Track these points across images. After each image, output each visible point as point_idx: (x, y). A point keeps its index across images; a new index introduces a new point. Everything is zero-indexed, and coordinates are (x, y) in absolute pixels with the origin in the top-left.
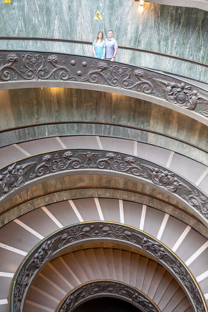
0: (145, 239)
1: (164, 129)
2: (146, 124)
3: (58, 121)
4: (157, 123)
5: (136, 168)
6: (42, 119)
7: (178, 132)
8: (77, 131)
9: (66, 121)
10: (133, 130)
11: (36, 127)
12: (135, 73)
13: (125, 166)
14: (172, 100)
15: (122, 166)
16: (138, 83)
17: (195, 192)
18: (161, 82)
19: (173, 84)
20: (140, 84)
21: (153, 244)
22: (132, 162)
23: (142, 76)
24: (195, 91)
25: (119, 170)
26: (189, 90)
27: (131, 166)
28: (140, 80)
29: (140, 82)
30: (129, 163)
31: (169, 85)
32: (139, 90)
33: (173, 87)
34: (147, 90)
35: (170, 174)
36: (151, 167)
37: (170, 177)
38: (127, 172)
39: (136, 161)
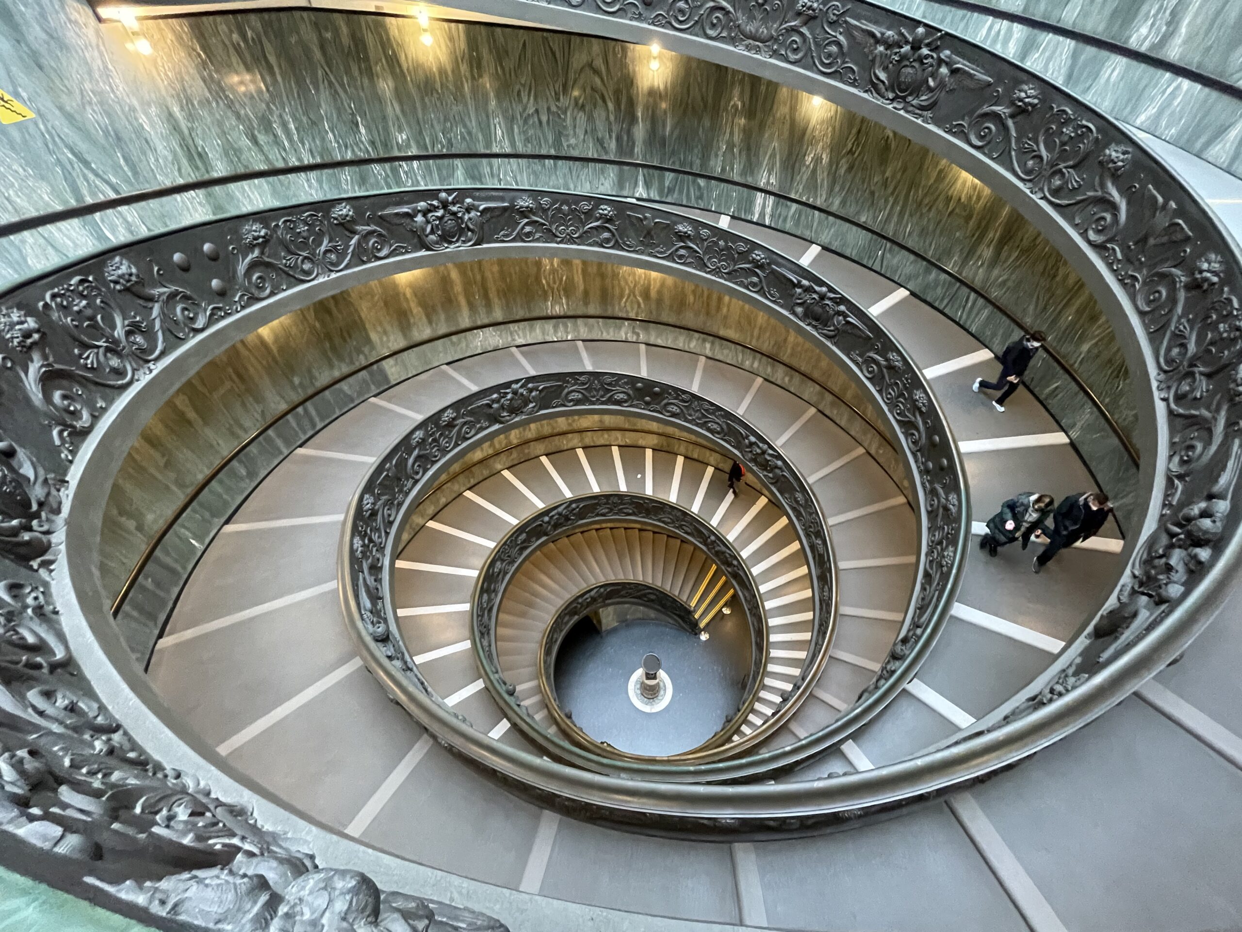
1: (405, 336)
2: (366, 350)
3: (190, 491)
4: (385, 332)
5: (465, 423)
6: (150, 517)
7: (430, 322)
8: (251, 475)
9: (208, 472)
10: (351, 380)
11: (158, 552)
12: (335, 219)
13: (447, 437)
14: (437, 243)
15: (443, 442)
16: (353, 242)
17: (568, 382)
18: (397, 214)
19: (422, 205)
20: (359, 243)
21: (560, 514)
22: (454, 419)
23: (353, 221)
24: (469, 200)
25: (444, 452)
26: (457, 202)
27: (457, 428)
28: (354, 232)
29: (357, 237)
30: (450, 425)
31: (416, 212)
32: (365, 259)
33: (425, 213)
34: (379, 250)
35: (520, 384)
36: (485, 401)
37: (521, 391)
38: (457, 445)
39: (458, 412)
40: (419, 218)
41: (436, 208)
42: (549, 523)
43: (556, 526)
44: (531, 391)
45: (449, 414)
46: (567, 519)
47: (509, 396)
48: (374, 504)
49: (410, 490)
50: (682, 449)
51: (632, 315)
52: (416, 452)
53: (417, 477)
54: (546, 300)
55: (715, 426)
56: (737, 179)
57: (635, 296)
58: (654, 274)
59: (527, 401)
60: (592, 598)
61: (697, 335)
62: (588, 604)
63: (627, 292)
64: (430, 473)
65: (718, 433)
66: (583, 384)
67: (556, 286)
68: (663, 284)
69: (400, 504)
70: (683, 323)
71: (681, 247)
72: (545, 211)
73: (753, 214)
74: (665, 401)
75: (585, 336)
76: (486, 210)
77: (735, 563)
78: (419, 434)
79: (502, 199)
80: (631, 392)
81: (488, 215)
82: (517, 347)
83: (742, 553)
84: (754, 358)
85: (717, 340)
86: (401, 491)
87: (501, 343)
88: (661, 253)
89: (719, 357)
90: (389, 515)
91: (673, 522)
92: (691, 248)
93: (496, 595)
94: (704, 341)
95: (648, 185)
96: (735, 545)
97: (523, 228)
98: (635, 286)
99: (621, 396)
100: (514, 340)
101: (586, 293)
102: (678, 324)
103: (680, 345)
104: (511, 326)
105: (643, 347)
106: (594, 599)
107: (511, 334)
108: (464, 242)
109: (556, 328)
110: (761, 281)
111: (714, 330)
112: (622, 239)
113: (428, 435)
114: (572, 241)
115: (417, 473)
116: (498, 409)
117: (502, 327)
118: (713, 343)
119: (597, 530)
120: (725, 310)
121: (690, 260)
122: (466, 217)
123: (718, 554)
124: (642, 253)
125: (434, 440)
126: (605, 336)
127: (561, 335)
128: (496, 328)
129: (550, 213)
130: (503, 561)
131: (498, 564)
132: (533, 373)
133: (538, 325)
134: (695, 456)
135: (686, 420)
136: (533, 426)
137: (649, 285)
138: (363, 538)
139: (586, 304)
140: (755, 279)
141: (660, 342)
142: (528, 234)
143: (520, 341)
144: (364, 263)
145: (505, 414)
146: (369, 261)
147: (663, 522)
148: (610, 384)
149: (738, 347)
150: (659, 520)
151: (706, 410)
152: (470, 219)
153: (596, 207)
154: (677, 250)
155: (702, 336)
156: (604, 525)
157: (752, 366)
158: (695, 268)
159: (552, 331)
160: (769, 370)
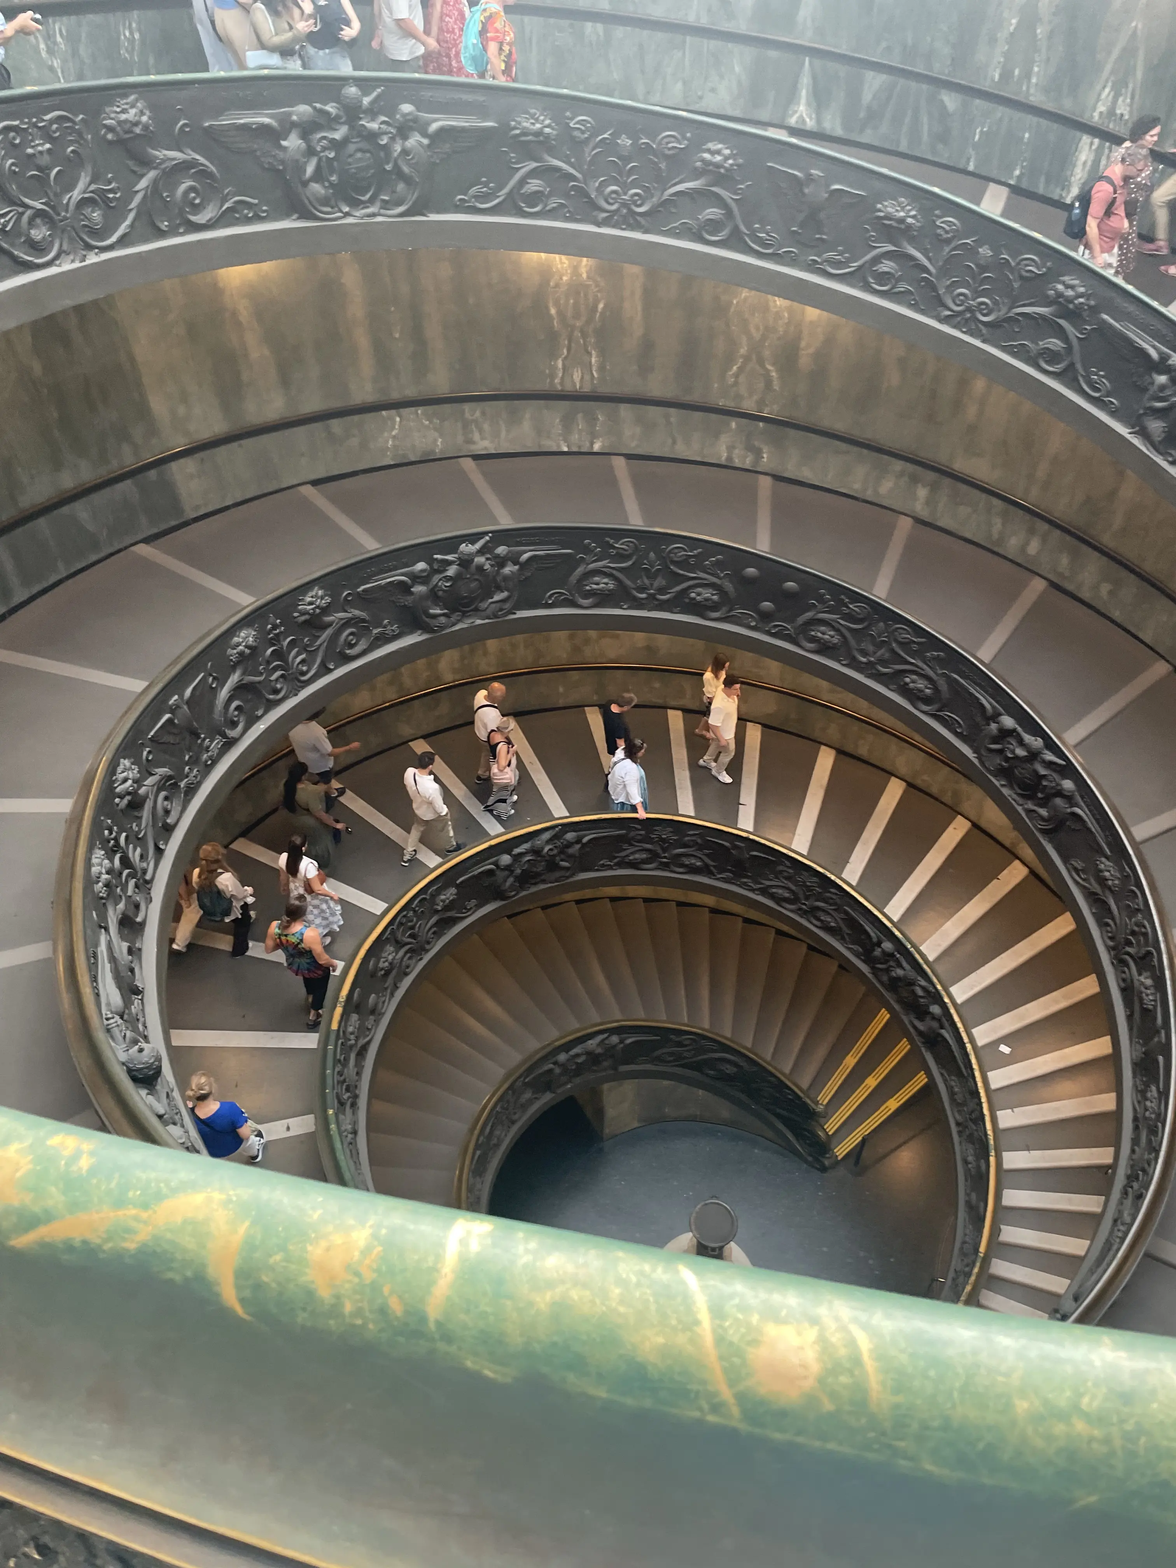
0: (506, 859)
1: (227, 408)
2: (139, 433)
4: (184, 398)
5: (348, 623)
12: (110, 129)
13: (305, 649)
14: (325, 202)
15: (296, 658)
16: (143, 184)
17: (587, 550)
18: (245, 127)
19: (301, 111)
20: (155, 189)
21: (536, 852)
22: (325, 610)
23: (149, 137)
24: (407, 108)
25: (297, 682)
26: (381, 112)
27: (329, 632)
28: (147, 163)
29: (152, 174)
30: (314, 624)
31: (287, 126)
32: (164, 225)
33: (307, 129)
34: (197, 209)
35: (478, 545)
36: (398, 577)
37: (480, 560)
38: (325, 670)
39: (335, 596)
40: (293, 142)
41: (331, 122)
42: (509, 868)
43: (527, 878)
44: (501, 562)
45: (314, 599)
46: (552, 866)
47: (451, 571)
48: (138, 782)
49: (215, 761)
50: (833, 732)
51: (749, 405)
52: (234, 679)
53: (232, 733)
54: (553, 355)
55: (921, 684)
56: (1036, 98)
57: (761, 362)
58: (812, 313)
59: (490, 585)
60: (589, 1053)
61: (898, 465)
62: (579, 1070)
63: (743, 351)
64: (261, 727)
65: (927, 700)
66: (622, 557)
67: (578, 324)
68: (829, 340)
69: (191, 791)
70: (867, 434)
71: (888, 255)
72: (578, 145)
73: (1066, 187)
74: (809, 615)
75: (633, 446)
76: (443, 132)
77: (935, 1009)
78: (246, 637)
79: (482, 112)
80: (728, 586)
81: (447, 147)
82: (476, 457)
83: (953, 990)
84: (1032, 531)
85: (947, 481)
86: (194, 761)
87: (439, 445)
88: (838, 264)
89: (945, 522)
90: (167, 812)
91: (794, 900)
92: (912, 258)
93: (377, 1022)
94: (915, 479)
95: (819, 99)
96: (939, 969)
97: (523, 182)
98: (764, 338)
99: (707, 593)
100: (470, 441)
101: (647, 346)
102: (857, 433)
103: (855, 486)
104: (467, 407)
105: (765, 483)
106: (594, 1059)
107: (466, 425)
108: (386, 205)
109: (568, 423)
110: (1069, 349)
111: (942, 457)
112: (749, 226)
113: (265, 640)
114: (631, 220)
115: (234, 724)
116: (423, 597)
117: (447, 408)
118: (934, 488)
119: (613, 899)
120: (972, 411)
121: (903, 287)
122: (398, 148)
123: (894, 984)
124: (793, 262)
125: (278, 655)
126: (682, 450)
127: (578, 440)
128: (430, 409)
129: (589, 153)
130: (399, 945)
131: (389, 954)
132: (506, 522)
133: (529, 410)
134: (863, 751)
135: (854, 664)
136: (492, 645)
137: (799, 338)
138: (110, 853)
139: (645, 370)
140: (1055, 343)
141: (807, 474)
142: (534, 198)
143: (484, 445)
144: (162, 234)
145: (438, 611)
146: (172, 232)
147: (772, 897)
148: (684, 564)
149: (996, 502)
150: (764, 892)
151: (903, 645)
152: (405, 152)
153: (697, 145)
154: (876, 260)
155: (910, 467)
156: (632, 891)
157: (1023, 549)
158: (915, 307)
159: (558, 429)
160: (1064, 561)
